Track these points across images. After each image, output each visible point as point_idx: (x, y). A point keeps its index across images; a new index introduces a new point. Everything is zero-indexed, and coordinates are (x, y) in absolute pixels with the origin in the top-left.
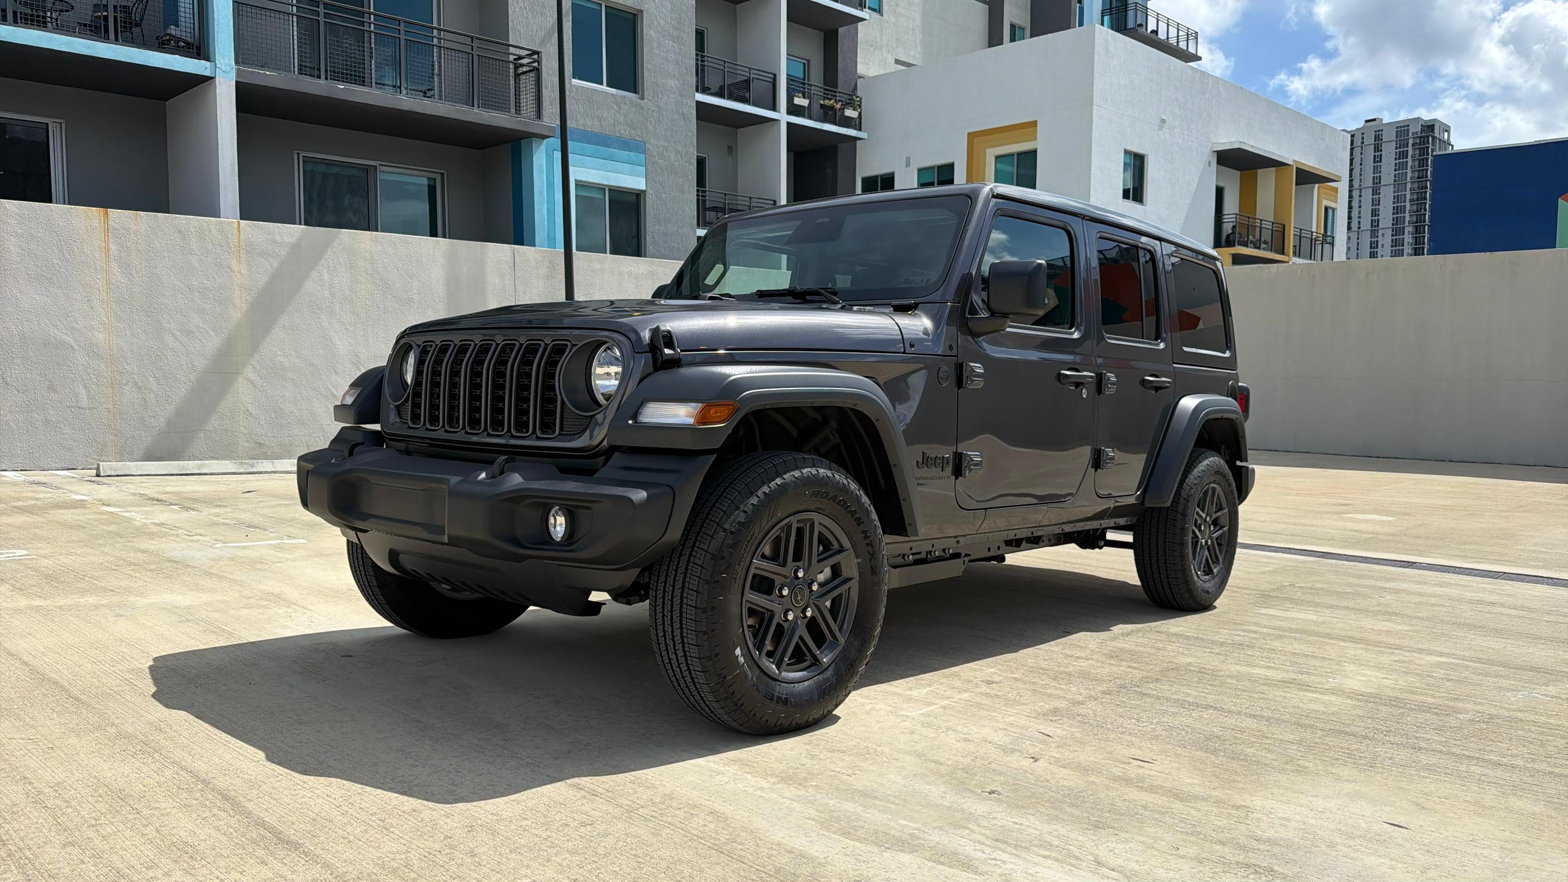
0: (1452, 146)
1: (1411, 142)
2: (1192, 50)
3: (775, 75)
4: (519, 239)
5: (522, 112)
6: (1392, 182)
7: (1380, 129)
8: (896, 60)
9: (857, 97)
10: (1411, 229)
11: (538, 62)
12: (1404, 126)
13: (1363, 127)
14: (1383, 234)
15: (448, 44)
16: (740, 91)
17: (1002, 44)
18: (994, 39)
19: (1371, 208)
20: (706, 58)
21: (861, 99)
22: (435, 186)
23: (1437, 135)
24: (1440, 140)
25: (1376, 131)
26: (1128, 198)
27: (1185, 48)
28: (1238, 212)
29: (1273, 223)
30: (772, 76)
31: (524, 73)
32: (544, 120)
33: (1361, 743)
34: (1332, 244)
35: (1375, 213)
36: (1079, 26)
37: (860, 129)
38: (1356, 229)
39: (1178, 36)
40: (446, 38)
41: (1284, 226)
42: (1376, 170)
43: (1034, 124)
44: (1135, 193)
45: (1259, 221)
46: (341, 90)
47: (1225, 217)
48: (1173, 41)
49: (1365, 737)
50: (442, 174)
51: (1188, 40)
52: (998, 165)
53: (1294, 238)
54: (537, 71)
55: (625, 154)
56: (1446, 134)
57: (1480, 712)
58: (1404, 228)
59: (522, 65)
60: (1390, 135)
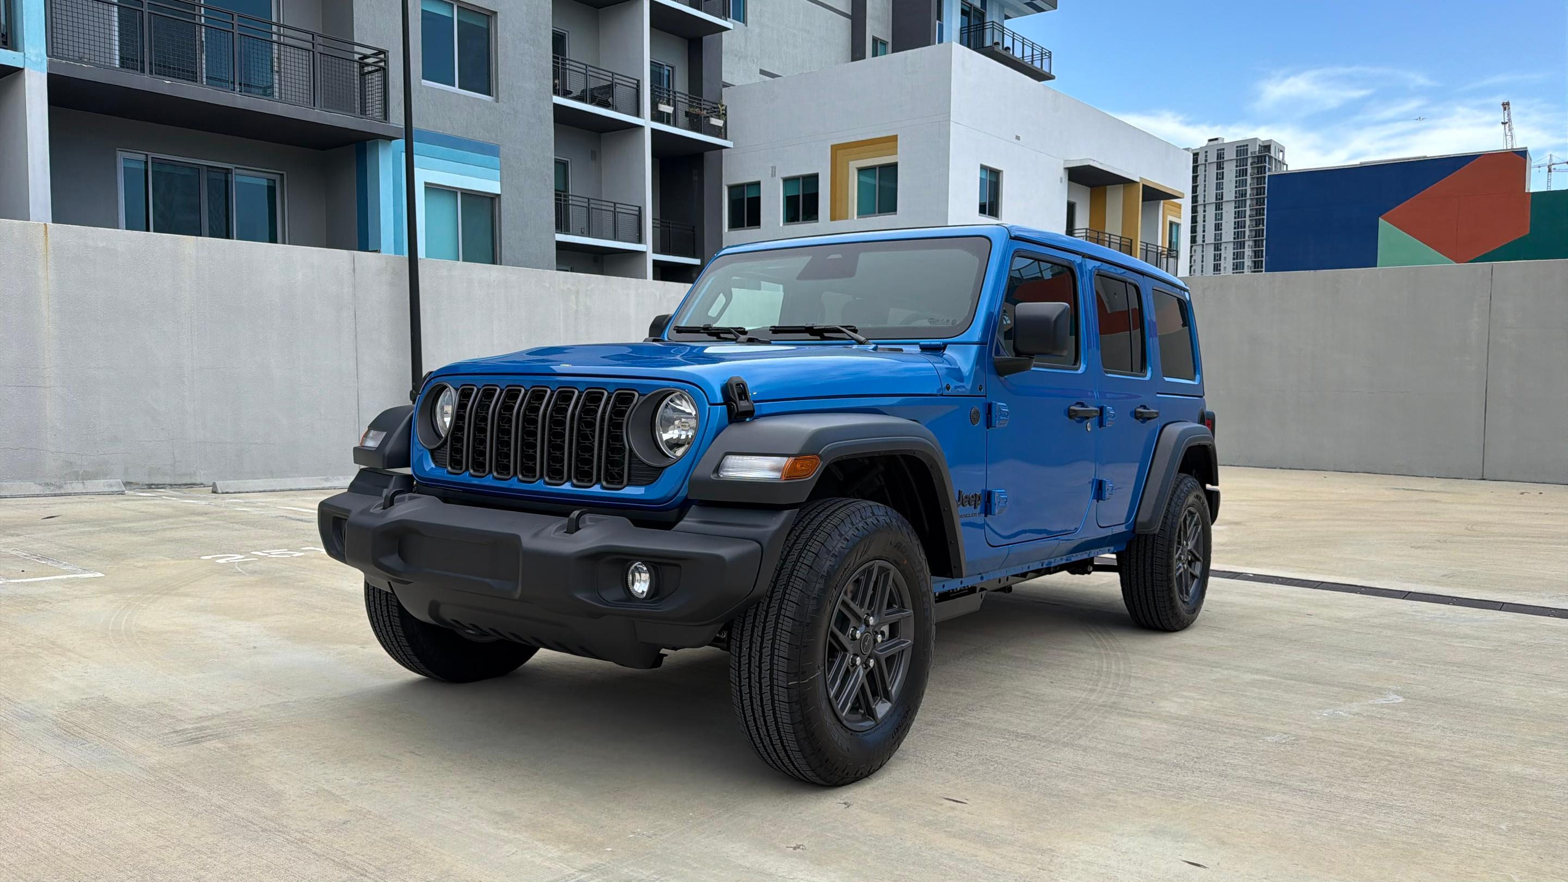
0: (1287, 166)
1: (1250, 161)
2: (1046, 69)
3: (638, 81)
4: (363, 246)
5: (367, 113)
6: (1234, 199)
7: (1222, 147)
8: (760, 70)
9: (722, 106)
10: (1251, 243)
11: (385, 61)
12: (1244, 146)
13: (1206, 146)
14: (1226, 247)
15: (288, 41)
16: (603, 96)
17: (865, 58)
18: (857, 53)
19: (1214, 222)
20: (567, 62)
21: (726, 108)
22: (275, 188)
23: (1272, 154)
24: (1276, 160)
25: (1218, 150)
26: (985, 213)
27: (1040, 67)
28: (1088, 227)
29: (1121, 237)
30: (636, 82)
31: (370, 72)
32: (391, 122)
33: (1172, 772)
34: (1177, 258)
35: (1218, 227)
36: (939, 43)
37: (726, 138)
38: (1201, 243)
39: (1033, 55)
40: (286, 33)
41: (1131, 240)
42: (1219, 186)
43: (894, 139)
44: (990, 206)
45: (1108, 236)
46: (167, 86)
47: (1077, 231)
48: (1028, 60)
49: (1177, 765)
50: (282, 175)
51: (1042, 60)
52: (861, 177)
53: (1141, 252)
54: (384, 71)
55: (479, 157)
56: (1281, 154)
57: (1286, 734)
58: (1244, 241)
59: (368, 65)
60: (1230, 155)
